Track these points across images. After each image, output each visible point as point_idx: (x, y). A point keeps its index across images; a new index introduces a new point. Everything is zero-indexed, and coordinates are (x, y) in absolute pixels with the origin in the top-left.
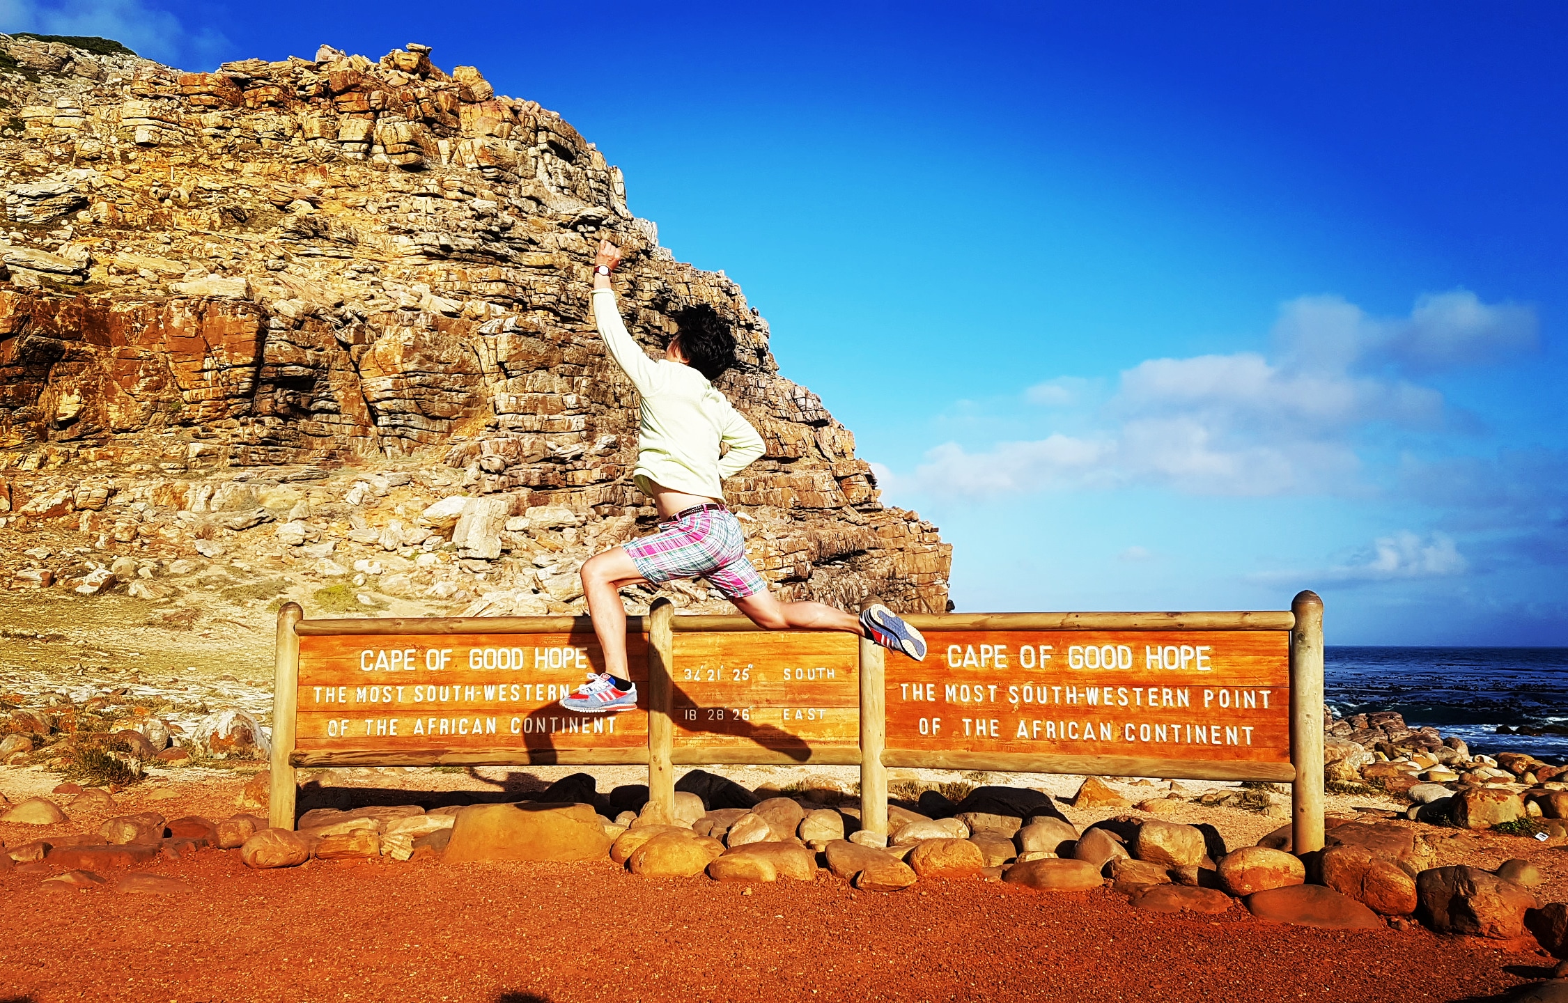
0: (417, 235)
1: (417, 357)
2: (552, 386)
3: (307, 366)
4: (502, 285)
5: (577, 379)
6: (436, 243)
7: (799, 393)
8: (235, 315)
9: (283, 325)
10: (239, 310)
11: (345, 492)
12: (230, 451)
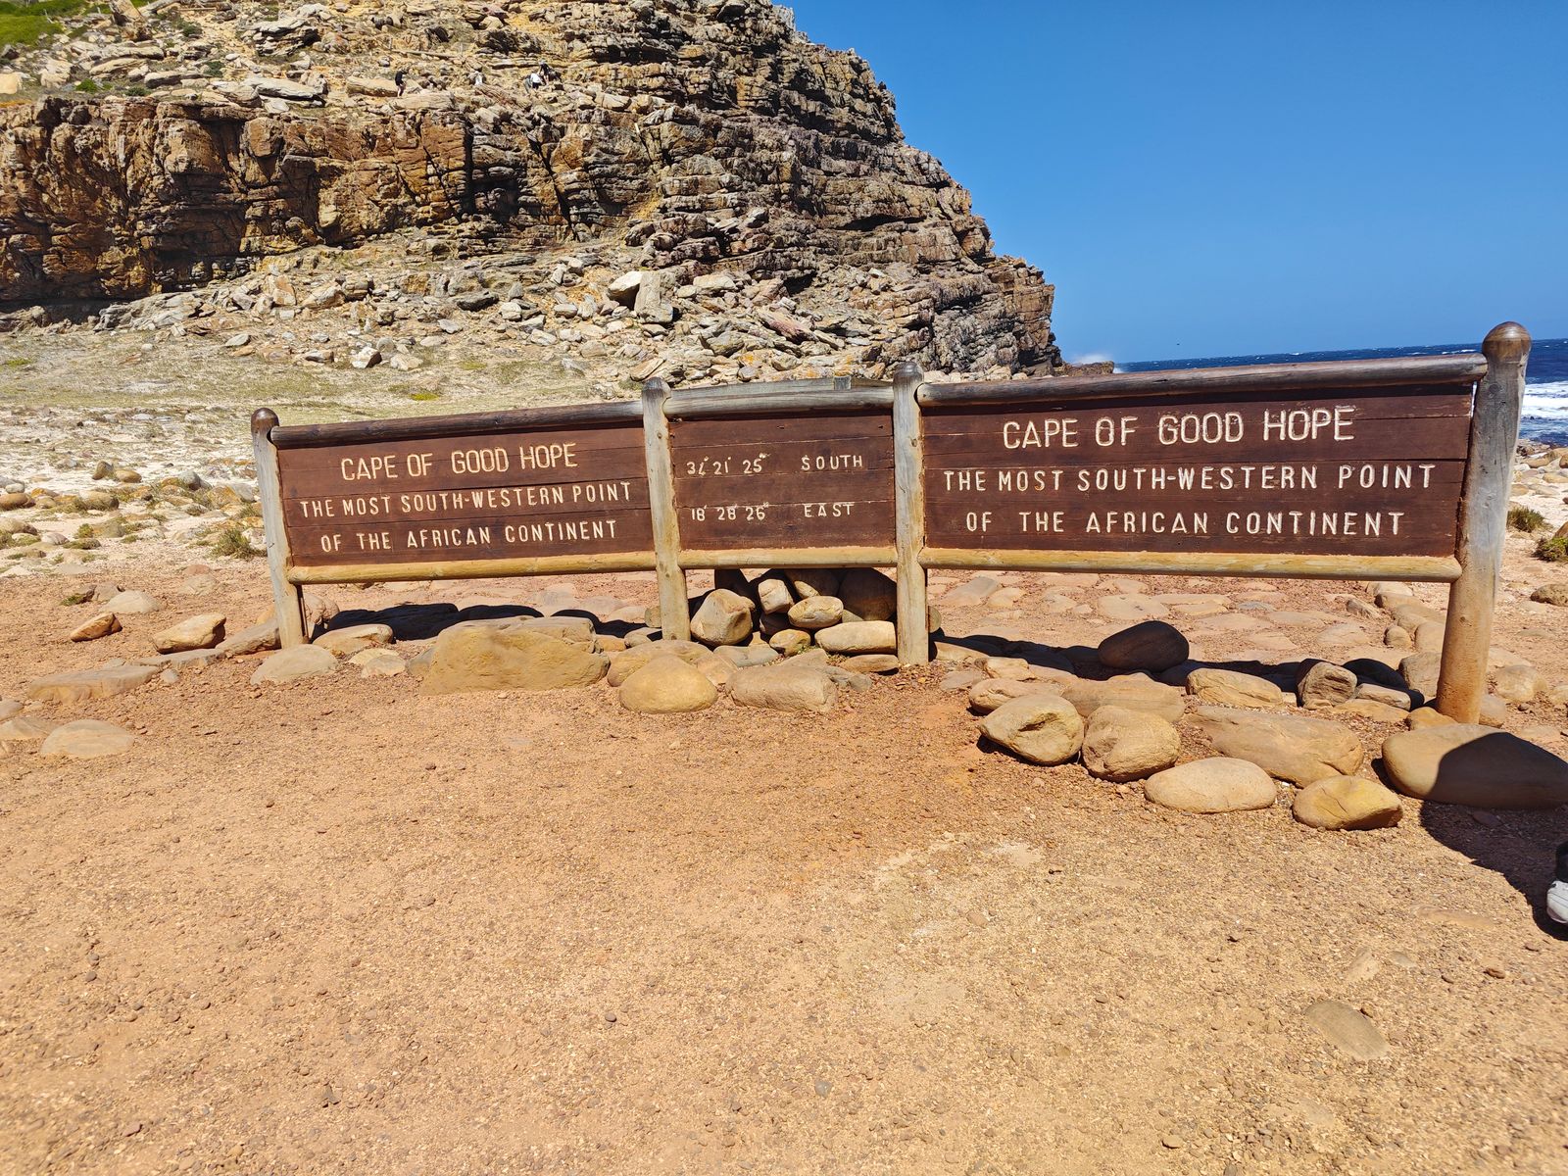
0: (589, 39)
1: (594, 150)
2: (708, 167)
3: (508, 166)
4: (662, 79)
5: (729, 160)
6: (604, 44)
7: (923, 158)
8: (445, 125)
9: (484, 131)
10: (448, 120)
11: (549, 273)
12: (458, 244)
